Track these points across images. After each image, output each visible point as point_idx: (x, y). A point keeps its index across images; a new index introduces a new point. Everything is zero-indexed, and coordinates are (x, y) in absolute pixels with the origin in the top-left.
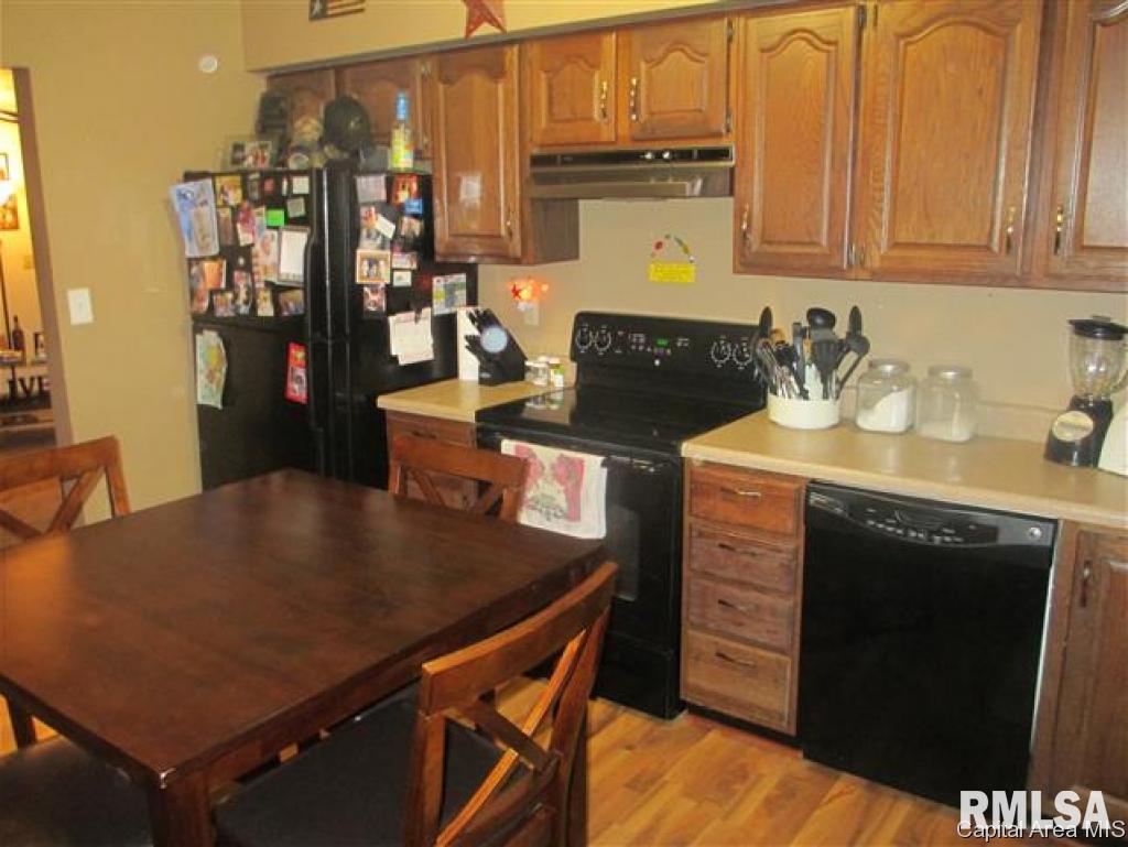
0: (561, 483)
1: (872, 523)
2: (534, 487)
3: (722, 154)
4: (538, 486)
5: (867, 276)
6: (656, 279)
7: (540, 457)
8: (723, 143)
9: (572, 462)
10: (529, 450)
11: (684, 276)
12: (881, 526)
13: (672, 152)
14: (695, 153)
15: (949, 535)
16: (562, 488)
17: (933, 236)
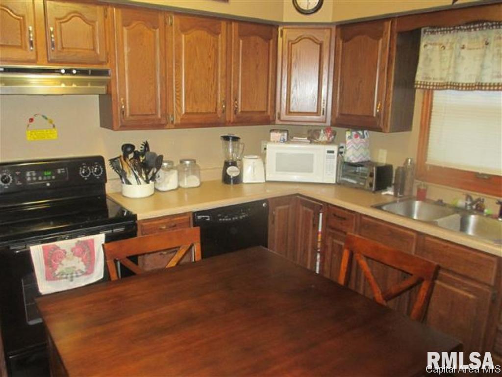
0: (79, 256)
1: (220, 220)
2: (60, 266)
3: (105, 73)
4: (62, 265)
5: (173, 126)
6: (32, 139)
7: (62, 248)
8: (104, 67)
9: (85, 242)
10: (55, 245)
11: (51, 136)
12: (224, 220)
13: (77, 70)
14: (90, 72)
15: (244, 214)
16: (80, 259)
17: (198, 109)
